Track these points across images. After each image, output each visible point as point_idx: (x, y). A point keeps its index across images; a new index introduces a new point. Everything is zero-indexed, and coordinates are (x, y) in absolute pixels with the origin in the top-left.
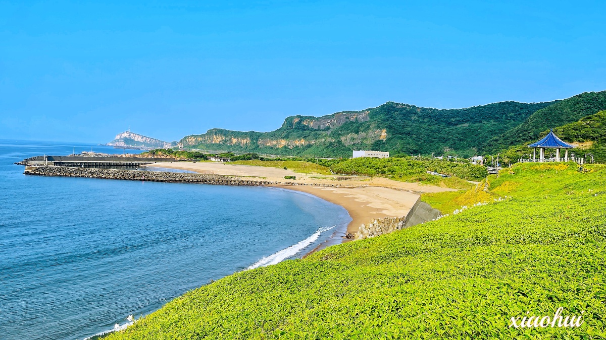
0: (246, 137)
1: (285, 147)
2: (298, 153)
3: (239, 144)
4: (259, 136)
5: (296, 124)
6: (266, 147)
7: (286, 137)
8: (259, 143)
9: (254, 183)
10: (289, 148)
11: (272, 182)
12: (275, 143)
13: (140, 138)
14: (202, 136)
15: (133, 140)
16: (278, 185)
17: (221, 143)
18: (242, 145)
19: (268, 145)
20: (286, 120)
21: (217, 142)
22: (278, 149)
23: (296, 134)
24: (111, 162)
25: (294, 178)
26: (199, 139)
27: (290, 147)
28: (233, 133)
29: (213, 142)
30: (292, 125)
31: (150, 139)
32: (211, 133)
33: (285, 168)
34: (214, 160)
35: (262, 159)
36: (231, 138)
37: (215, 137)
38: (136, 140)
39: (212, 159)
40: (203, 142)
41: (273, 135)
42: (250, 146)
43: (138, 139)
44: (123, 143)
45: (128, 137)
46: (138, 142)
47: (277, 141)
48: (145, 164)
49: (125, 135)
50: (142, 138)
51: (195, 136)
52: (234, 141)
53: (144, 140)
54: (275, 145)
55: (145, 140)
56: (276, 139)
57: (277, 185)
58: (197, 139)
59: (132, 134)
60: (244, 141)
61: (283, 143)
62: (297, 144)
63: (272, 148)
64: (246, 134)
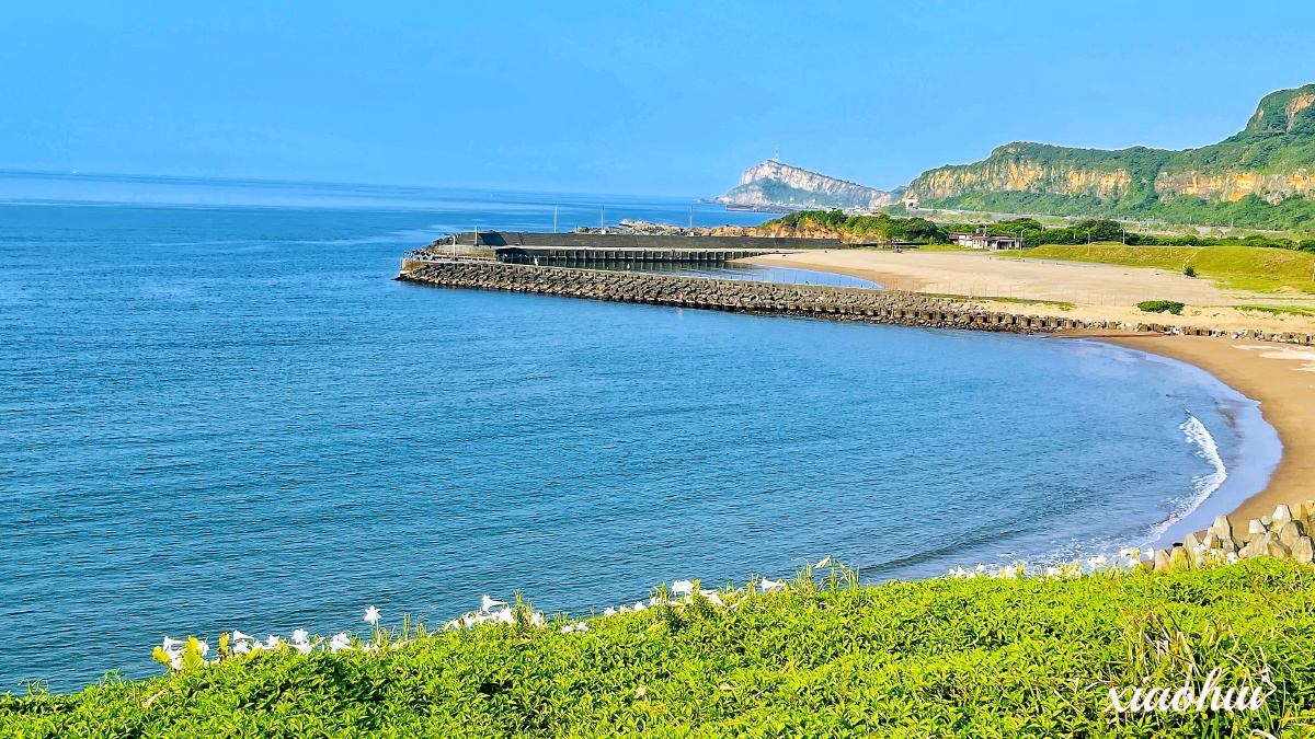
0: (1115, 169)
1: (1253, 198)
2: (1300, 219)
3: (1092, 190)
4: (1162, 160)
5: (1299, 119)
6: (1184, 200)
7: (1259, 164)
8: (1160, 186)
9: (1023, 324)
10: (1265, 203)
11: (1088, 320)
12: (1215, 184)
13: (805, 179)
14: (974, 168)
15: (785, 187)
16: (1109, 335)
17: (1033, 191)
18: (1100, 194)
19: (1190, 191)
20: (1264, 103)
21: (1021, 187)
22: (1226, 204)
23: (1295, 150)
24: (648, 249)
25: (1177, 308)
26: (968, 178)
27: (1269, 199)
28: (1072, 154)
29: (1009, 187)
30: (1282, 122)
31: (831, 182)
32: (1001, 156)
33: (1190, 273)
34: (969, 244)
35: (1133, 240)
36: (1067, 172)
37: (1013, 166)
38: (793, 185)
39: (964, 241)
40: (977, 188)
41: (1209, 160)
42: (1129, 197)
43: (798, 181)
44: (760, 194)
45: (772, 177)
46: (800, 190)
47: (1225, 178)
48: (746, 255)
49: (766, 171)
50: (811, 179)
51: (954, 169)
52: (1077, 181)
53: (815, 185)
54: (1217, 194)
55: (819, 186)
56: (1221, 171)
57: (1106, 332)
58: (959, 178)
59: (784, 169)
60: (1108, 182)
61: (1247, 184)
62: (1298, 188)
63: (1204, 202)
64: (1117, 156)
